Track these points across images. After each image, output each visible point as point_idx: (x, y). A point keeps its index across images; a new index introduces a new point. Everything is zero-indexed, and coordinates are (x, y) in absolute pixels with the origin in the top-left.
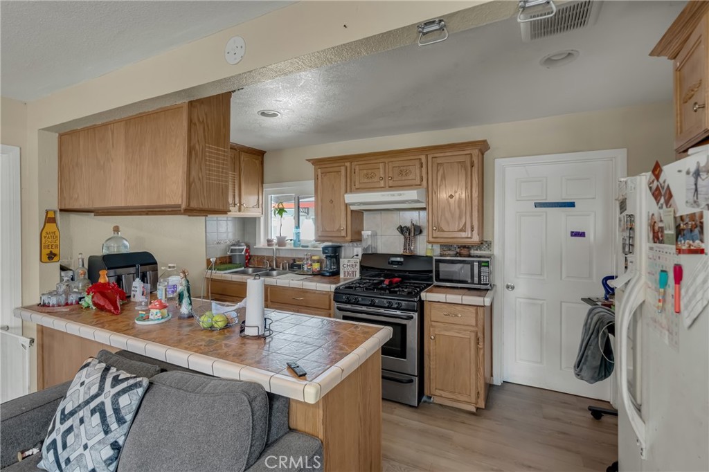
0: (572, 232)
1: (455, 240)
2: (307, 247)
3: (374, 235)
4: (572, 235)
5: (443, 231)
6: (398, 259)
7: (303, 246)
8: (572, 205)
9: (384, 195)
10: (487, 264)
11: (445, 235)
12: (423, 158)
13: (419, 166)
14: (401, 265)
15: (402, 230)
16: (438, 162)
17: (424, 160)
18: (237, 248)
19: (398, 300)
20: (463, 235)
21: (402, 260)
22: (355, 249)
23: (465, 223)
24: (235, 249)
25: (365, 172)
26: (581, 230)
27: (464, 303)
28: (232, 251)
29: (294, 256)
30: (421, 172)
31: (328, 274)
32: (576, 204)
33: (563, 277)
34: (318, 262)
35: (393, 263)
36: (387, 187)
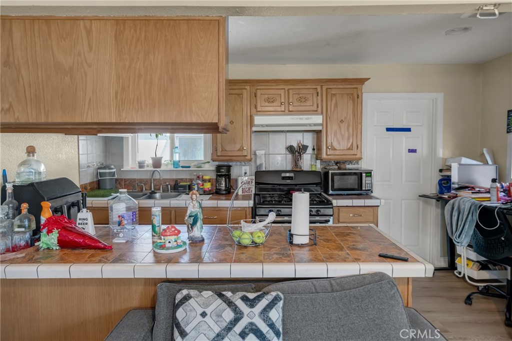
0: (409, 150)
1: (343, 157)
2: (189, 167)
3: (267, 155)
4: (409, 152)
5: (335, 149)
6: (288, 175)
7: (182, 167)
8: (409, 130)
9: (293, 119)
10: (369, 175)
11: (337, 152)
12: (319, 88)
13: (316, 95)
14: (292, 179)
15: (291, 149)
16: (332, 93)
17: (319, 90)
18: (107, 171)
19: (317, 208)
20: (351, 152)
21: (292, 175)
22: (244, 168)
23: (353, 142)
24: (105, 173)
25: (266, 96)
26: (414, 148)
27: (354, 205)
28: (101, 174)
29: (174, 177)
30: (317, 100)
31: (224, 192)
32: (411, 129)
33: (403, 182)
34: (209, 181)
35: (284, 178)
36: (287, 112)
